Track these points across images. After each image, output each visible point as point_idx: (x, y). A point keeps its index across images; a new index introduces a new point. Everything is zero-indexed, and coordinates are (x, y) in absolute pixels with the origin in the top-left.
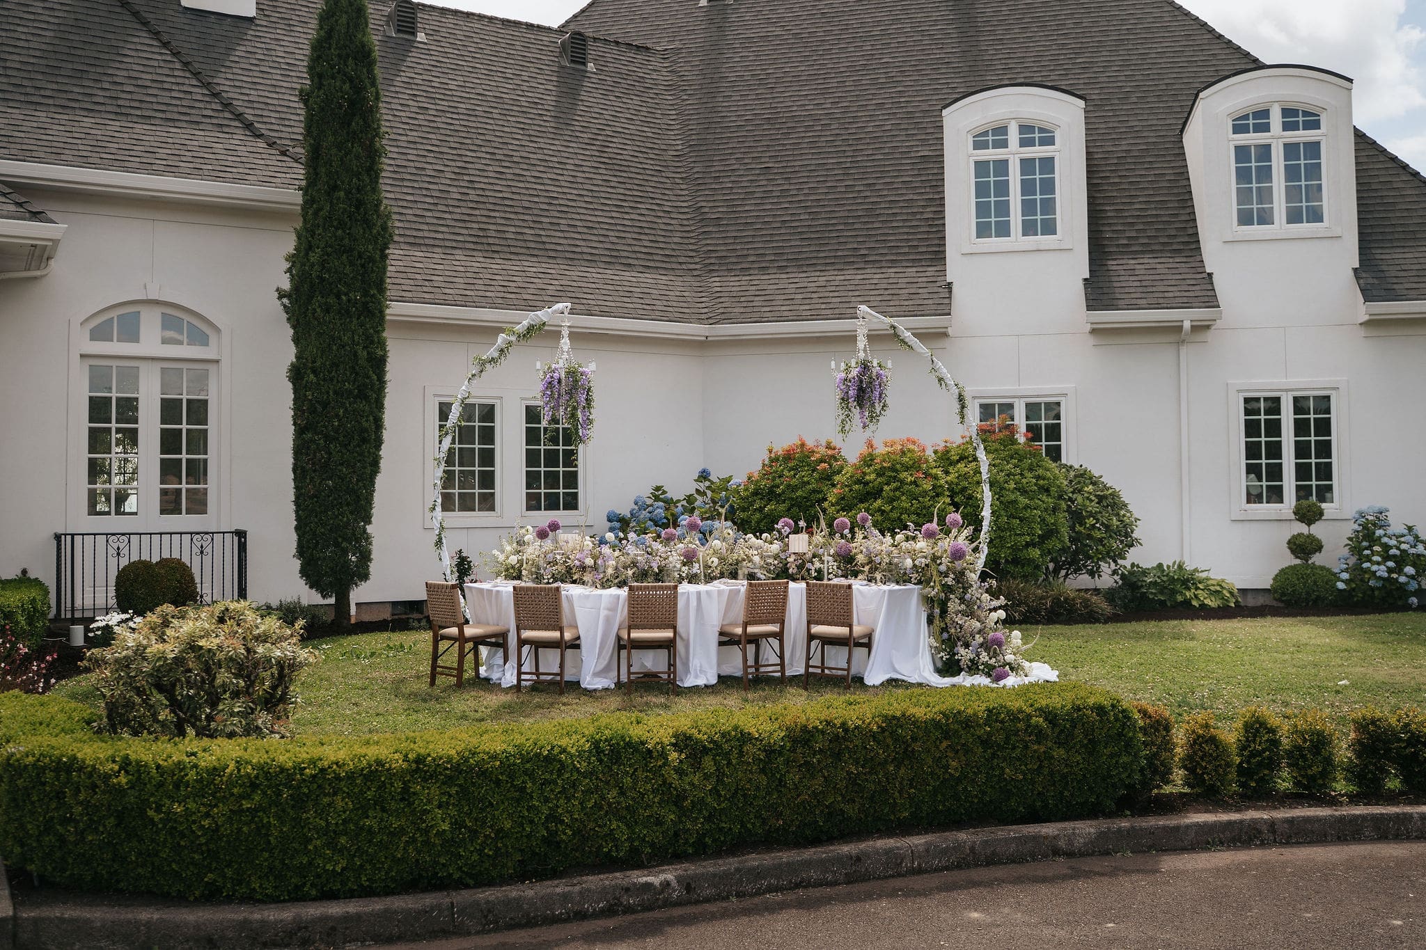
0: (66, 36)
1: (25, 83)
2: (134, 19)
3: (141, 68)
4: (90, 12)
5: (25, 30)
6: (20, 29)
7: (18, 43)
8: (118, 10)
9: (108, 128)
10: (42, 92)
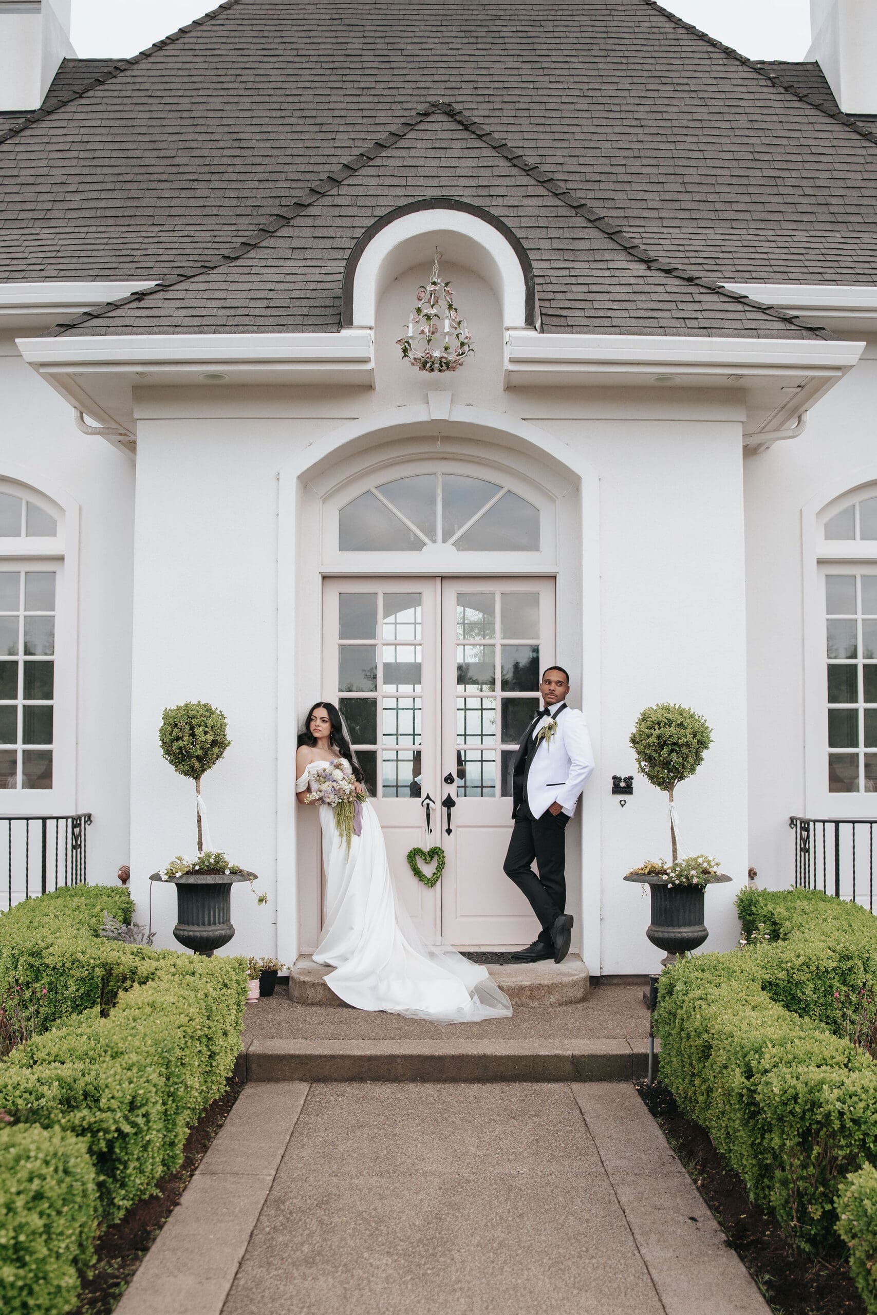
0: (746, 140)
1: (711, 198)
2: (818, 113)
3: (847, 167)
4: (765, 111)
5: (695, 139)
6: (689, 139)
7: (691, 155)
8: (798, 105)
9: (829, 240)
10: (735, 207)
